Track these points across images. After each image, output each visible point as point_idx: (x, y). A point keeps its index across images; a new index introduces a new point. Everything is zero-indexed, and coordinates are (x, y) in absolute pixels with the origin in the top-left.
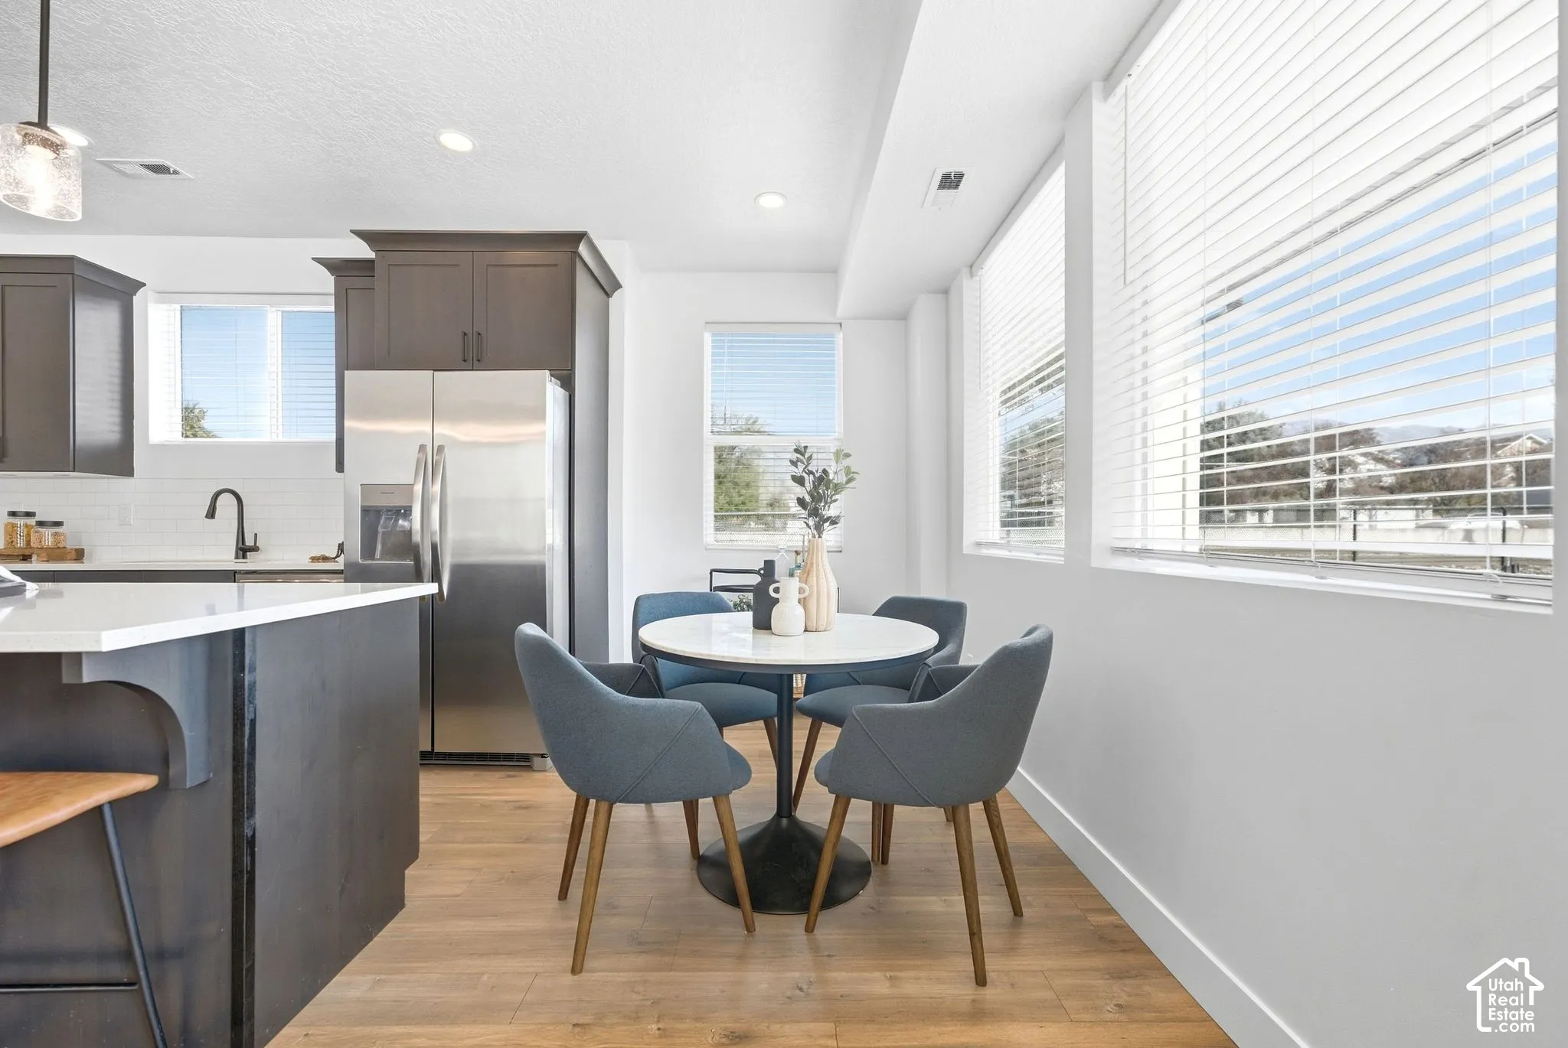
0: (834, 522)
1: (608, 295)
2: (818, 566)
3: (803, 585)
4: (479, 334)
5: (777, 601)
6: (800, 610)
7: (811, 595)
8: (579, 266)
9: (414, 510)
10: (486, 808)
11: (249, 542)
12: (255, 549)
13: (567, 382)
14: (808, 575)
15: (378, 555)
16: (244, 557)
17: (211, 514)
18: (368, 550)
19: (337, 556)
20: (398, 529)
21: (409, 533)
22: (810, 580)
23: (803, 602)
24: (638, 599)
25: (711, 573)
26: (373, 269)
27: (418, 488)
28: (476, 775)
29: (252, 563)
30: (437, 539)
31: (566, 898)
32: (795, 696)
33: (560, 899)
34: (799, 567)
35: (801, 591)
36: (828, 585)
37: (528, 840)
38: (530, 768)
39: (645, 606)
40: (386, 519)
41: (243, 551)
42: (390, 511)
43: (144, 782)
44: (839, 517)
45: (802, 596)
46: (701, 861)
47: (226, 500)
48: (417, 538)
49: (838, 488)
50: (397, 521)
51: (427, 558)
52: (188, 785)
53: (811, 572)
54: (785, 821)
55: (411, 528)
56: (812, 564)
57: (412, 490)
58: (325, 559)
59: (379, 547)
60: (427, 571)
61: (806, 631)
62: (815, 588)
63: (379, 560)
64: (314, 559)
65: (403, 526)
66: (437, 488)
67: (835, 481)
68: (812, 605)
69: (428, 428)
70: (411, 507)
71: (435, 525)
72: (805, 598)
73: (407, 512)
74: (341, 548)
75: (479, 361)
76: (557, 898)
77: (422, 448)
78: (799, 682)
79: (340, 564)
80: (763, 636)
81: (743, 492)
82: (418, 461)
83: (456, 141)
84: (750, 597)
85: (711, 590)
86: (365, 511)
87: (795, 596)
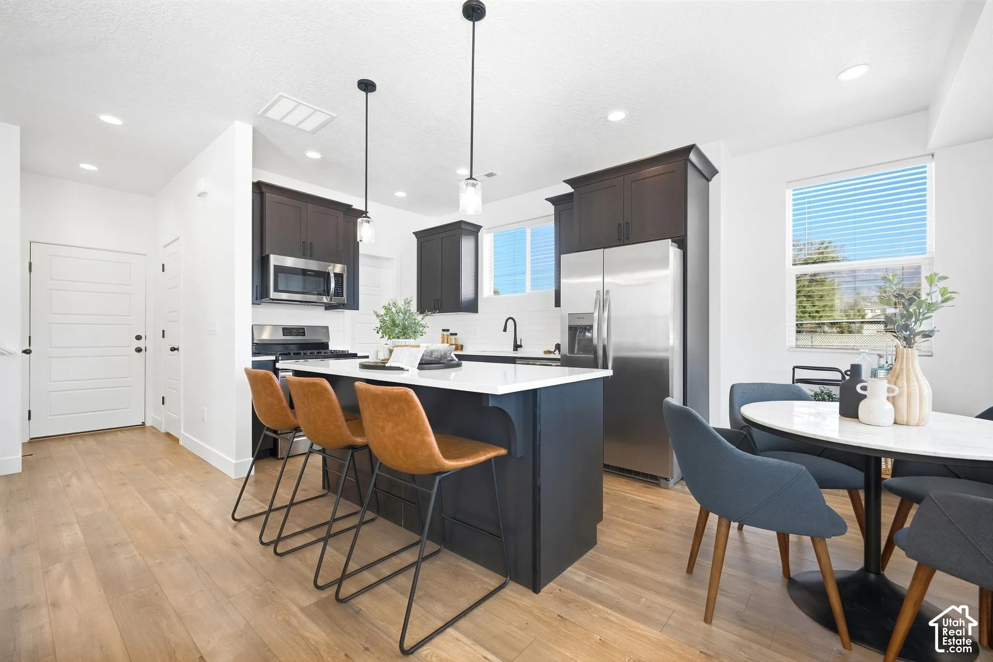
0: (927, 335)
1: (708, 180)
2: (908, 371)
3: (893, 386)
4: (627, 223)
5: (865, 397)
6: (889, 406)
7: (900, 394)
8: (689, 166)
9: (594, 326)
10: (633, 502)
11: (519, 343)
12: (521, 346)
13: (682, 243)
14: (897, 378)
15: (576, 351)
16: (517, 350)
17: (505, 330)
18: (571, 348)
19: (555, 351)
20: (586, 338)
21: (591, 339)
22: (899, 382)
23: (893, 400)
24: (733, 387)
25: (794, 369)
26: (572, 198)
27: (596, 315)
28: (627, 482)
29: (520, 353)
30: (606, 343)
31: (691, 573)
32: (883, 476)
33: (687, 572)
34: (881, 367)
35: (889, 390)
36: (920, 389)
37: (660, 529)
38: (658, 485)
39: (737, 391)
40: (580, 332)
41: (517, 347)
42: (582, 328)
43: (503, 452)
44: (933, 331)
45: (891, 395)
46: (792, 583)
47: (510, 322)
48: (595, 342)
49: (931, 307)
50: (585, 333)
51: (600, 353)
52: (518, 456)
53: (900, 377)
54: (872, 576)
55: (592, 337)
56: (901, 369)
57: (593, 315)
58: (550, 352)
59: (576, 347)
60: (600, 361)
61: (895, 423)
62: (905, 389)
63: (577, 354)
64: (546, 352)
65: (588, 336)
66: (606, 314)
67: (929, 301)
68: (903, 403)
69: (600, 279)
70: (593, 325)
71: (605, 335)
72: (894, 397)
73: (590, 328)
74: (558, 347)
75: (627, 239)
76: (685, 570)
77: (598, 292)
78: (887, 465)
79: (557, 355)
80: (850, 423)
81: (817, 303)
82: (596, 300)
83: (617, 116)
84: (836, 391)
85: (793, 383)
86: (571, 328)
87: (884, 394)
